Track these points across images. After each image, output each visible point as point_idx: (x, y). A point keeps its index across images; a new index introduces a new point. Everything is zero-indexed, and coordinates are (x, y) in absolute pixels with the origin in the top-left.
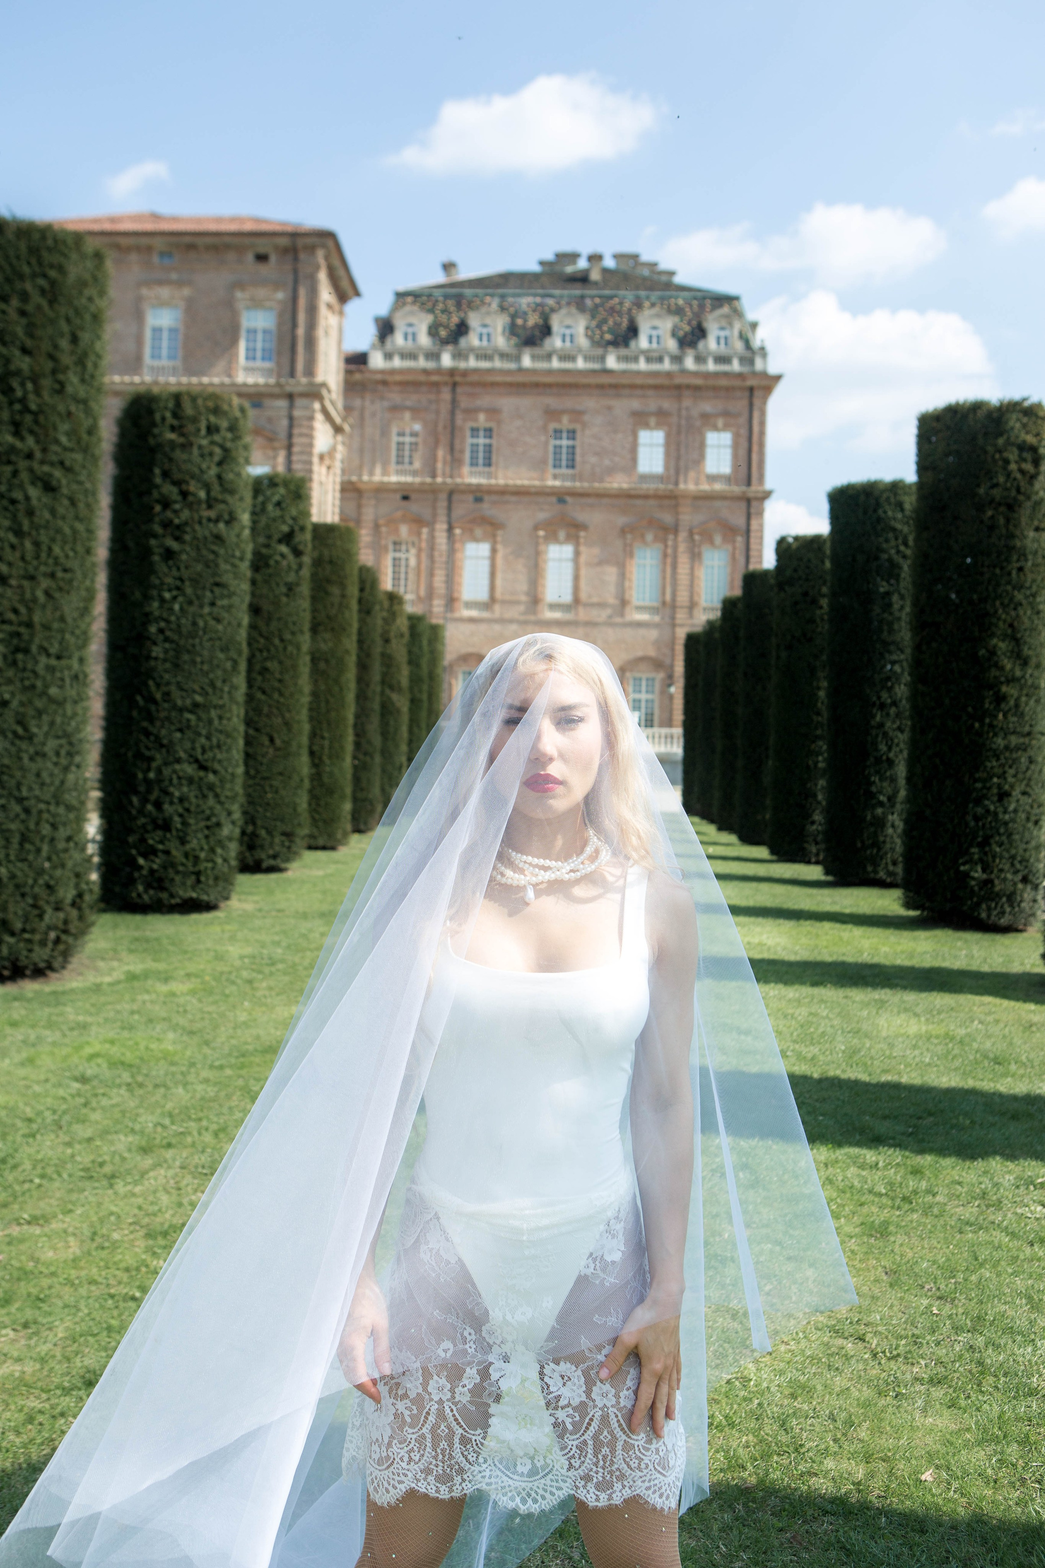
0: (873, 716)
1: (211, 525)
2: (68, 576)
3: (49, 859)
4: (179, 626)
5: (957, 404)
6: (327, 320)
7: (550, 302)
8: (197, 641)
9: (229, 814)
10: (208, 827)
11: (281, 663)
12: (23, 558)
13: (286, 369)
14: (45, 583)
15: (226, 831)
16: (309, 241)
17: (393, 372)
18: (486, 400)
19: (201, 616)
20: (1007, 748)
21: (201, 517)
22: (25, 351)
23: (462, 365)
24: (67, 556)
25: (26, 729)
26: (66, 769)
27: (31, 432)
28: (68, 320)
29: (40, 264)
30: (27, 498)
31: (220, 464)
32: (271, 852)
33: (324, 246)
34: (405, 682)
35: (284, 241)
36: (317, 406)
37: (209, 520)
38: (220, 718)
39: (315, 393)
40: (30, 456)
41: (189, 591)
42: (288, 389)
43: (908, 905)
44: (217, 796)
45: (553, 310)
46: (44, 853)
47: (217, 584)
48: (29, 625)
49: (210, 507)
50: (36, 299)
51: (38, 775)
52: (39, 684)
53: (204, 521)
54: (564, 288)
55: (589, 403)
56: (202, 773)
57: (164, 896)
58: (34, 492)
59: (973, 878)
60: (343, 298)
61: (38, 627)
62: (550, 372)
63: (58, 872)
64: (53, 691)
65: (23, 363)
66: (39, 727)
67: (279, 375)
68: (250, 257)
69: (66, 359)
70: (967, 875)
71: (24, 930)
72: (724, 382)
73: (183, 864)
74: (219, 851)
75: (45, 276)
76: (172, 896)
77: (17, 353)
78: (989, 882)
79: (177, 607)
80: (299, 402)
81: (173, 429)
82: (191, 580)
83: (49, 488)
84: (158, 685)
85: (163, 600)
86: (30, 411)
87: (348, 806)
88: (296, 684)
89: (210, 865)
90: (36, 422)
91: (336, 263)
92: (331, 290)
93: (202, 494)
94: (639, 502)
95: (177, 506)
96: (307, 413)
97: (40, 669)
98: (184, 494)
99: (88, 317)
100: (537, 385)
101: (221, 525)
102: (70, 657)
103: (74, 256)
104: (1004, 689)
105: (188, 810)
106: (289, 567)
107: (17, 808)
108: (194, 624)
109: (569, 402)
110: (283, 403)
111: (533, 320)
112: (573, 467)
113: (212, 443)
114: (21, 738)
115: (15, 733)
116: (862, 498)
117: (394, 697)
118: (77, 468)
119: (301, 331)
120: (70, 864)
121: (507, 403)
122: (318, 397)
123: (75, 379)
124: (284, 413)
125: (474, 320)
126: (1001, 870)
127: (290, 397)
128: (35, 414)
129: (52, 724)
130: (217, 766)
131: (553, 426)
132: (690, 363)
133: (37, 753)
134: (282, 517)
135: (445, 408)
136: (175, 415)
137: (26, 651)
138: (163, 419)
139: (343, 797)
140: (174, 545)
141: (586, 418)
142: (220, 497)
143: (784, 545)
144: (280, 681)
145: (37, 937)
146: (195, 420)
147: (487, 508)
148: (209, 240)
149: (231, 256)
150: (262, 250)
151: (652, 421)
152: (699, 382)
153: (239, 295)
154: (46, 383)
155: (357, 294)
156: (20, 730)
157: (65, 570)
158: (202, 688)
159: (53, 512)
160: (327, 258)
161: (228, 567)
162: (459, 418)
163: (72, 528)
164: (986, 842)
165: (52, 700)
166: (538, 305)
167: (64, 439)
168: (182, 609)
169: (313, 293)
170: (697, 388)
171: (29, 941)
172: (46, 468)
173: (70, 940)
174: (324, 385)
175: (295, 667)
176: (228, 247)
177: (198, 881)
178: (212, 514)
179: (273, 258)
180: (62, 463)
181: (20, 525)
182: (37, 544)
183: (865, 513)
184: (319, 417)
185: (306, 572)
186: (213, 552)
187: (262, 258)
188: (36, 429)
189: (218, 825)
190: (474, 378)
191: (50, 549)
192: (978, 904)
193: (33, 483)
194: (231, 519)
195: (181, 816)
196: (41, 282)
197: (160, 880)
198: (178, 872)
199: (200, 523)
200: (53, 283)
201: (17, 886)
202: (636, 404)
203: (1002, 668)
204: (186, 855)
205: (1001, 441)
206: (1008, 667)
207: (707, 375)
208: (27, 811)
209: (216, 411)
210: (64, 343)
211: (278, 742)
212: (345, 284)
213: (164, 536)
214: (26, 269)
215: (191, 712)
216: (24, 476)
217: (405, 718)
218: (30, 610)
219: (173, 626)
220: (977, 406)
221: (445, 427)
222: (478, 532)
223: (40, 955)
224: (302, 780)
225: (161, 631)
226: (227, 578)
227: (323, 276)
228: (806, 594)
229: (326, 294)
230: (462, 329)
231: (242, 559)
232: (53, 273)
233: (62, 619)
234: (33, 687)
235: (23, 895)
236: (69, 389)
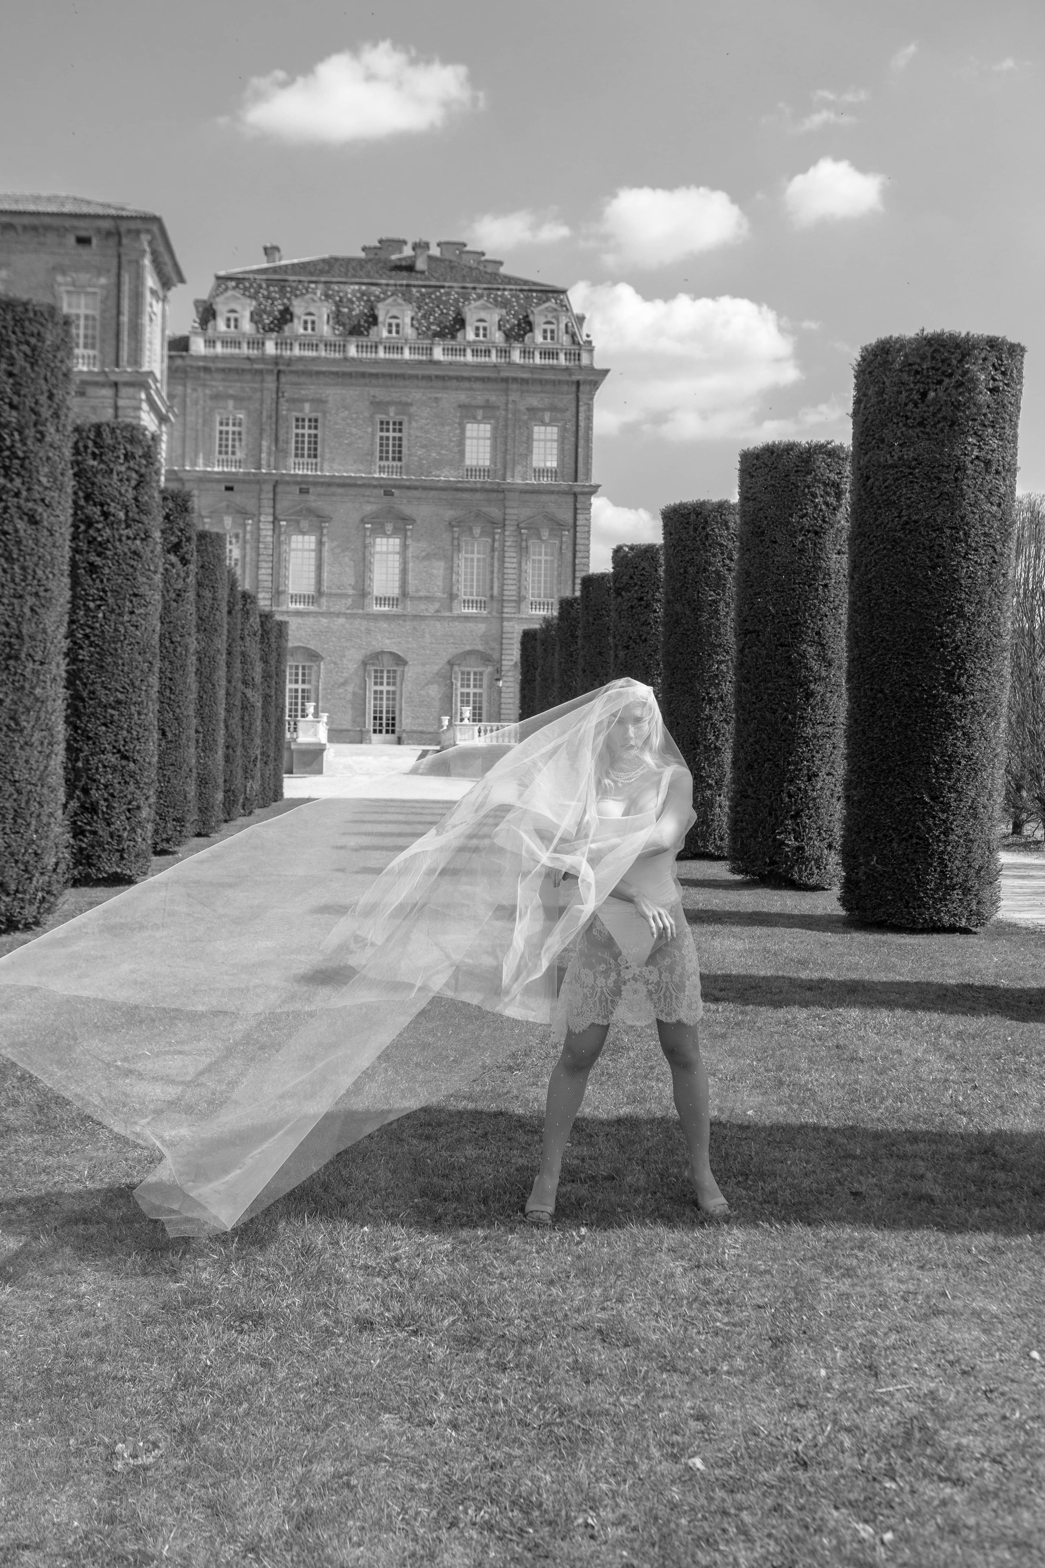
0: (704, 710)
1: (129, 542)
2: (48, 595)
3: (36, 832)
4: (103, 632)
5: (774, 445)
6: (153, 307)
7: (377, 290)
8: (119, 645)
9: (147, 799)
10: (129, 810)
11: (171, 662)
12: (13, 581)
13: (112, 356)
14: (31, 601)
15: (144, 813)
16: (133, 225)
17: (215, 358)
18: (311, 390)
19: (122, 623)
20: (814, 736)
21: (121, 535)
22: (12, 406)
23: (287, 353)
24: (48, 578)
25: (17, 724)
26: (48, 756)
27: (18, 474)
28: (46, 379)
29: (24, 333)
30: (16, 531)
31: (135, 488)
32: (164, 836)
33: (148, 231)
34: (258, 679)
35: (107, 225)
36: (143, 396)
37: (128, 538)
38: (139, 713)
39: (141, 382)
40: (17, 495)
41: (111, 601)
42: (113, 378)
43: (733, 871)
44: (137, 782)
45: (379, 299)
46: (33, 828)
47: (135, 595)
48: (19, 636)
49: (128, 526)
50: (21, 361)
51: (27, 762)
52: (27, 686)
53: (124, 539)
54: (390, 278)
55: (416, 394)
56: (124, 763)
57: (93, 871)
58: (21, 525)
59: (788, 846)
60: (166, 284)
61: (26, 638)
62: (376, 362)
63: (43, 843)
64: (38, 691)
65: (12, 417)
66: (28, 722)
67: (103, 364)
68: (71, 240)
69: (46, 413)
70: (782, 843)
71: (17, 891)
72: (550, 376)
73: (108, 843)
74: (139, 831)
75: (28, 343)
76: (99, 870)
77: (6, 407)
78: (800, 849)
79: (101, 615)
80: (124, 391)
81: (94, 456)
82: (112, 591)
83: (33, 521)
84: (85, 684)
85: (88, 609)
86: (18, 458)
87: (220, 796)
88: (185, 683)
89: (132, 843)
90: (22, 466)
91: (161, 249)
92: (156, 278)
93: (122, 515)
94: (466, 495)
95: (100, 526)
96: (134, 403)
97: (28, 672)
98: (106, 515)
99: (60, 377)
100: (363, 375)
101: (138, 542)
102: (50, 663)
103: (50, 326)
104: (812, 686)
105: (112, 795)
106: (178, 575)
107: (11, 789)
108: (116, 630)
109: (395, 394)
110: (108, 392)
111: (359, 308)
112: (400, 459)
113: (129, 468)
114: (14, 731)
115: (8, 726)
116: (693, 517)
117: (249, 692)
118: (55, 505)
119: (125, 319)
120: (52, 836)
121: (333, 393)
122: (145, 386)
123: (52, 430)
124: (109, 402)
125: (298, 308)
126: (811, 838)
127: (116, 385)
128: (23, 459)
129: (38, 718)
130: (137, 756)
131: (379, 417)
132: (516, 357)
133: (26, 743)
134: (171, 529)
135: (269, 397)
136: (95, 443)
137: (17, 658)
138: (86, 447)
139: (216, 787)
140: (98, 561)
141: (413, 409)
142: (137, 517)
143: (621, 554)
144: (171, 679)
145: (28, 897)
146: (114, 449)
147: (313, 500)
148: (26, 220)
149: (51, 238)
150: (83, 234)
151: (480, 414)
152: (526, 375)
153: (60, 278)
154: (30, 432)
155: (182, 280)
156: (13, 724)
157: (46, 590)
158: (124, 688)
159: (36, 541)
160: (150, 243)
161: (144, 580)
162: (284, 406)
163: (51, 554)
164: (797, 815)
165: (37, 699)
166: (363, 294)
167: (44, 480)
168: (104, 617)
169: (139, 278)
170: (524, 381)
171: (22, 900)
172: (30, 505)
173: (52, 899)
174: (151, 373)
175: (183, 667)
176: (47, 228)
177: (122, 858)
178: (130, 532)
179: (94, 241)
180: (43, 500)
181: (10, 552)
182: (24, 568)
183: (695, 530)
184: (145, 406)
185: (191, 580)
186: (132, 566)
187: (83, 241)
188: (23, 472)
189: (138, 808)
190: (300, 367)
191: (34, 571)
192: (792, 867)
193: (21, 518)
194: (147, 537)
195: (106, 800)
196: (24, 348)
197: (89, 857)
198: (104, 850)
199: (120, 540)
200: (34, 349)
201: (12, 854)
202: (463, 397)
203: (811, 669)
204: (111, 835)
205: (809, 478)
206: (816, 668)
207: (534, 369)
208: (19, 792)
209: (132, 440)
210: (43, 399)
211: (169, 735)
212: (169, 269)
213: (88, 552)
214: (13, 338)
215: (113, 708)
216: (13, 510)
217: (259, 713)
218: (19, 624)
219: (97, 632)
220: (790, 447)
221: (270, 417)
222: (305, 524)
223: (30, 911)
224: (191, 771)
225: (87, 636)
226: (143, 590)
227: (147, 262)
228: (641, 599)
229: (151, 281)
230: (286, 316)
231: (155, 572)
232: (33, 341)
233: (44, 631)
234: (23, 688)
235: (16, 862)
236: (48, 439)
